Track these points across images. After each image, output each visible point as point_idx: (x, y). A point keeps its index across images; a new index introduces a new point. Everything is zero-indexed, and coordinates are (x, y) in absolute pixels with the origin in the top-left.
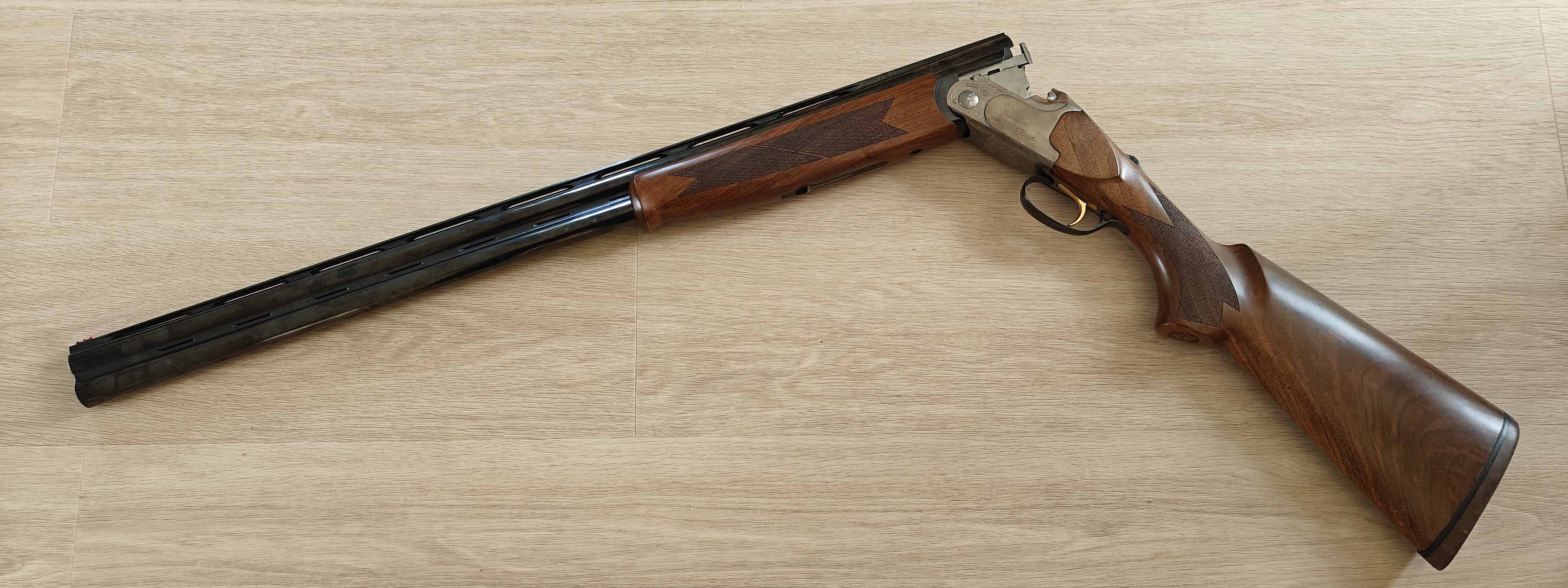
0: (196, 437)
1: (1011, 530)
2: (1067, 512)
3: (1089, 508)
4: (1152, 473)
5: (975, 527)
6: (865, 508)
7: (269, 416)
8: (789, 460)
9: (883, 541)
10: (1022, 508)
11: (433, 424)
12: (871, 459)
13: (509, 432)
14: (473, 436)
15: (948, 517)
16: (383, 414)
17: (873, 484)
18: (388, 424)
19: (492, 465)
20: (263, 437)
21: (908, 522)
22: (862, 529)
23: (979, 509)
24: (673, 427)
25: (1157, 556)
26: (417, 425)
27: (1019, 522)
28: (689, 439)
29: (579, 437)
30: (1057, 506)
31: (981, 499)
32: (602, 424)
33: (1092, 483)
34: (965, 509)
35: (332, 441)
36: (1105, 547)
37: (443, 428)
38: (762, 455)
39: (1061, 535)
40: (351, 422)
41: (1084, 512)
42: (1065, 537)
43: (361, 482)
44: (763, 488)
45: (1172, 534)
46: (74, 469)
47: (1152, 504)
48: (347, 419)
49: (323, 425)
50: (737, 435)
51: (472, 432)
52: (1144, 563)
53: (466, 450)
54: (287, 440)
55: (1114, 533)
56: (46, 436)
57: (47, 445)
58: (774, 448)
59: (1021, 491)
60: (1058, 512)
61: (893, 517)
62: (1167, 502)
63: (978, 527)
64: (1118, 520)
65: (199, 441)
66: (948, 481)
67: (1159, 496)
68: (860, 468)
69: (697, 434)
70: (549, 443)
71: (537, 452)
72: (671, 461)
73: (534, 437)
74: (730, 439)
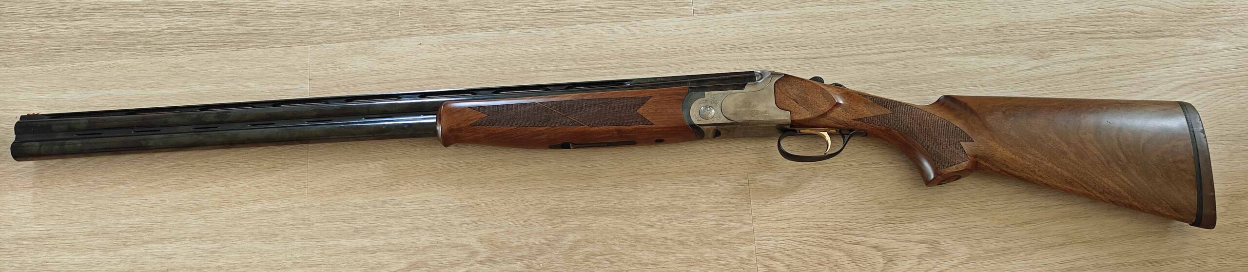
0: (385, 35)
1: (973, 60)
2: (1012, 45)
3: (1028, 41)
4: (1071, 14)
5: (945, 59)
6: (865, 52)
7: (435, 17)
8: (806, 24)
9: (880, 74)
10: (979, 44)
11: (550, 16)
12: (866, 18)
13: (604, 18)
14: (579, 22)
15: (926, 54)
16: (515, 12)
17: (869, 36)
18: (519, 18)
19: (595, 41)
20: (433, 32)
21: (897, 59)
22: (864, 66)
23: (948, 47)
24: (720, 7)
25: (1081, 70)
26: (540, 17)
27: (978, 54)
28: (732, 15)
29: (654, 18)
30: (1005, 41)
31: (949, 40)
32: (669, 9)
33: (1028, 24)
34: (937, 48)
35: (481, 31)
36: (1042, 66)
37: (558, 18)
38: (786, 22)
39: (1009, 60)
40: (494, 18)
41: (1024, 44)
42: (1013, 62)
43: (504, 57)
44: (788, 44)
45: (1092, 55)
46: (304, 61)
47: (1074, 35)
48: (490, 16)
49: (474, 21)
50: (766, 10)
51: (579, 19)
52: (1072, 76)
53: (576, 32)
54: (449, 33)
55: (1049, 57)
56: (283, 41)
57: (284, 47)
58: (796, 16)
59: (978, 33)
60: (1005, 45)
61: (884, 57)
62: (1085, 33)
63: (948, 59)
64: (1050, 47)
65: (388, 37)
66: (923, 30)
67: (1078, 29)
68: (858, 25)
69: (738, 11)
70: (633, 24)
71: (625, 30)
72: (721, 30)
73: (623, 21)
74: (763, 12)
